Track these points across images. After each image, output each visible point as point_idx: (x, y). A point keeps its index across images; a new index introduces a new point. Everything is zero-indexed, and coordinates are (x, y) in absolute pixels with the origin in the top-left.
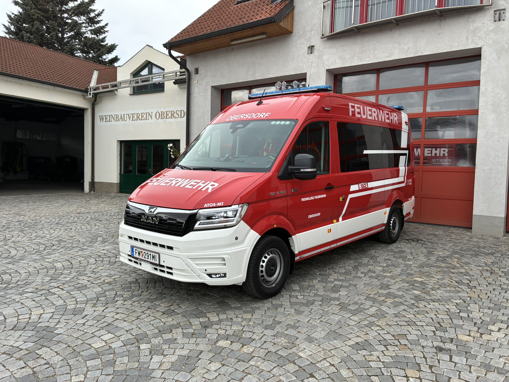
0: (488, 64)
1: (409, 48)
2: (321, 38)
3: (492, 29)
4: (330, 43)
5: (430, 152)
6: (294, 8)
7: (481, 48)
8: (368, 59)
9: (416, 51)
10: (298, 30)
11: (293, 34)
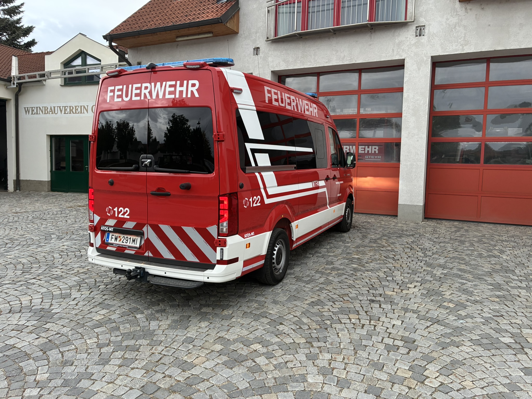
0: (410, 74)
1: (345, 56)
2: (266, 41)
3: (413, 43)
4: (274, 46)
5: (363, 149)
6: (239, 9)
7: (404, 59)
8: (309, 64)
9: (351, 59)
10: (244, 31)
11: (239, 34)
